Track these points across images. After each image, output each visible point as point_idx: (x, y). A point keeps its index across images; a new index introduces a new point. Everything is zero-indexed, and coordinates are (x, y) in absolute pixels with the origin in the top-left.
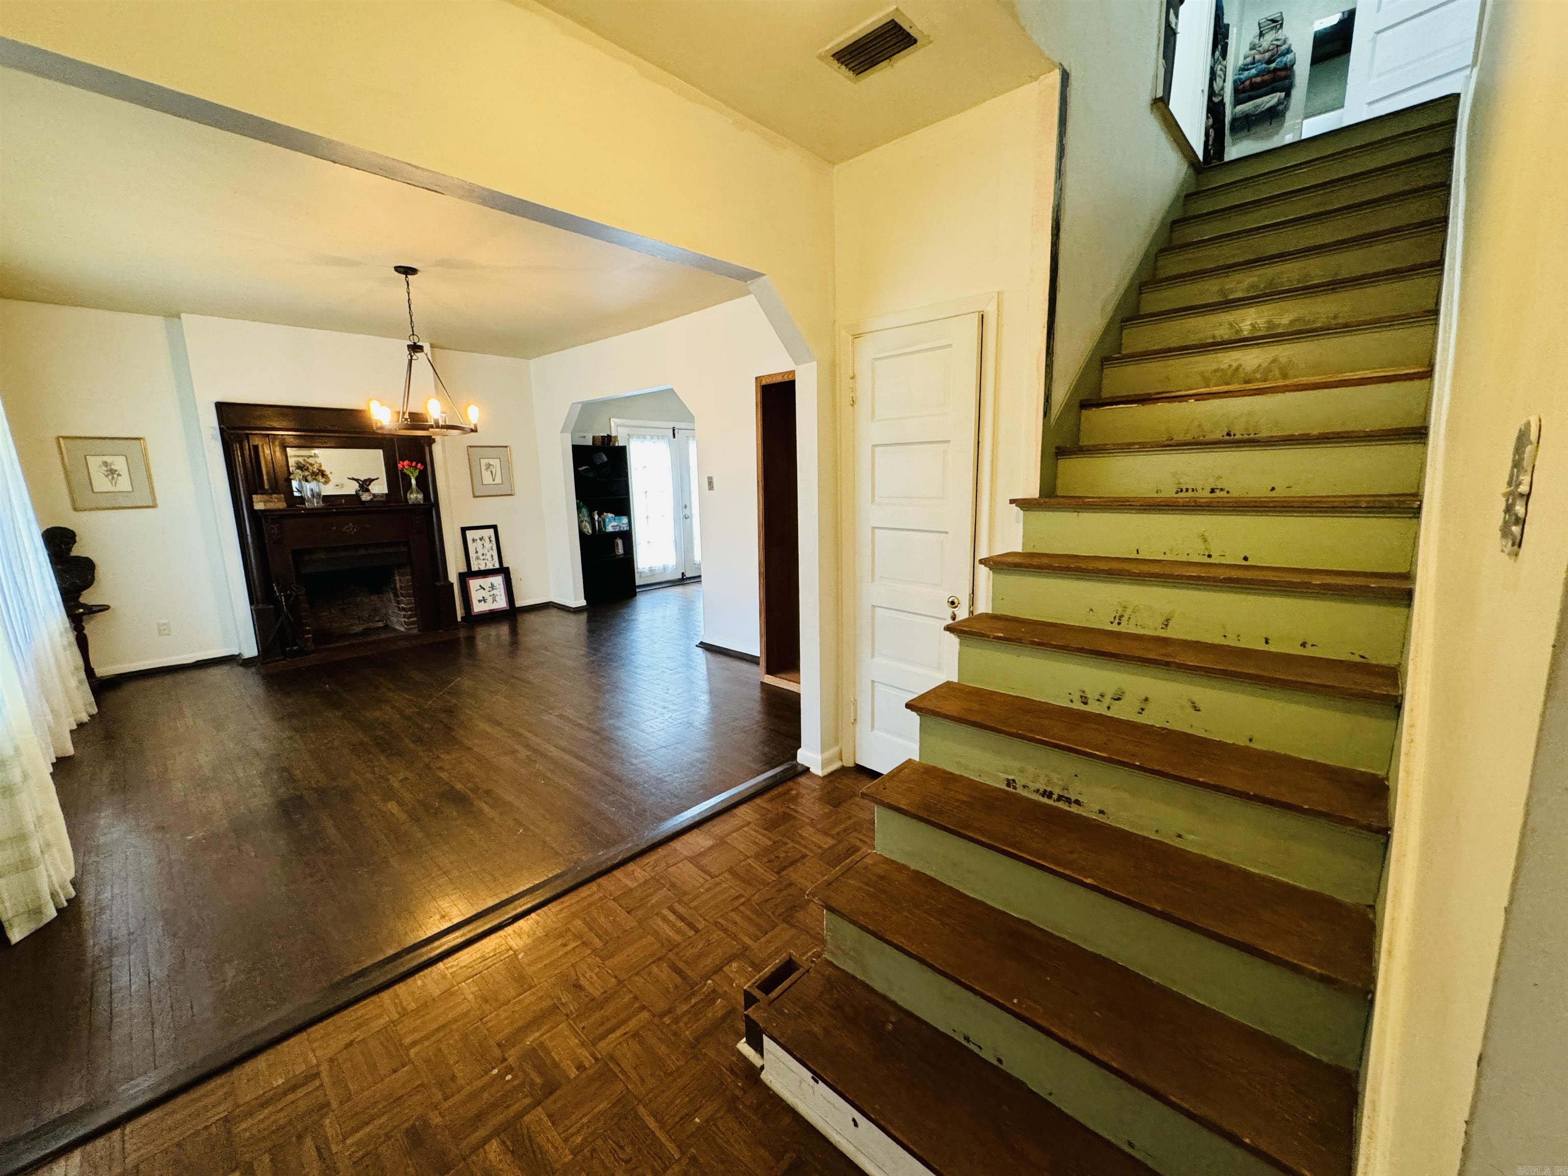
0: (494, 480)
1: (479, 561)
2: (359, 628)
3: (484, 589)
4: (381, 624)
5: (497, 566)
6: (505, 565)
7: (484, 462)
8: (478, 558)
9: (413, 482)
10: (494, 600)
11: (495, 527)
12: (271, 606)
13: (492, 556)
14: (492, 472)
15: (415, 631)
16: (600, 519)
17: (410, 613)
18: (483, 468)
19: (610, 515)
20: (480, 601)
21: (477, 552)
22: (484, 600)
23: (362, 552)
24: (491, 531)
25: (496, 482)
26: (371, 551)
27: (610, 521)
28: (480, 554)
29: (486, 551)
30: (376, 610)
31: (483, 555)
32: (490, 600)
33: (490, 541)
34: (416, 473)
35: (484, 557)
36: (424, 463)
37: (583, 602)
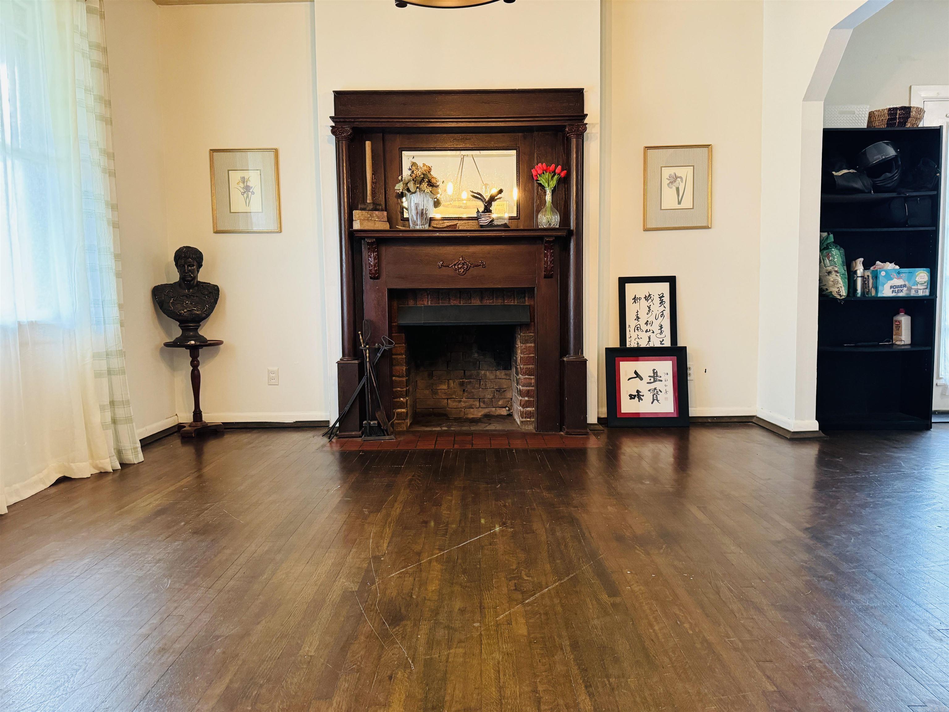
0: (679, 203)
1: (639, 333)
2: (478, 413)
3: (641, 379)
4: (504, 412)
5: (667, 343)
6: (680, 344)
7: (667, 172)
8: (637, 328)
9: (548, 197)
10: (655, 399)
11: (672, 280)
12: (356, 362)
13: (661, 327)
14: (678, 189)
15: (531, 428)
16: (868, 273)
17: (526, 399)
18: (665, 182)
19: (890, 266)
20: (632, 397)
21: (638, 318)
22: (638, 396)
23: (476, 302)
24: (665, 287)
25: (682, 206)
26: (487, 302)
27: (889, 277)
28: (642, 322)
29: (652, 319)
30: (500, 391)
31: (646, 323)
32: (648, 397)
33: (662, 302)
34: (553, 183)
35: (649, 327)
36: (567, 166)
37: (813, 425)
